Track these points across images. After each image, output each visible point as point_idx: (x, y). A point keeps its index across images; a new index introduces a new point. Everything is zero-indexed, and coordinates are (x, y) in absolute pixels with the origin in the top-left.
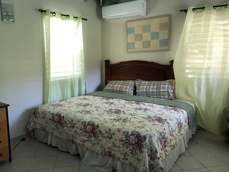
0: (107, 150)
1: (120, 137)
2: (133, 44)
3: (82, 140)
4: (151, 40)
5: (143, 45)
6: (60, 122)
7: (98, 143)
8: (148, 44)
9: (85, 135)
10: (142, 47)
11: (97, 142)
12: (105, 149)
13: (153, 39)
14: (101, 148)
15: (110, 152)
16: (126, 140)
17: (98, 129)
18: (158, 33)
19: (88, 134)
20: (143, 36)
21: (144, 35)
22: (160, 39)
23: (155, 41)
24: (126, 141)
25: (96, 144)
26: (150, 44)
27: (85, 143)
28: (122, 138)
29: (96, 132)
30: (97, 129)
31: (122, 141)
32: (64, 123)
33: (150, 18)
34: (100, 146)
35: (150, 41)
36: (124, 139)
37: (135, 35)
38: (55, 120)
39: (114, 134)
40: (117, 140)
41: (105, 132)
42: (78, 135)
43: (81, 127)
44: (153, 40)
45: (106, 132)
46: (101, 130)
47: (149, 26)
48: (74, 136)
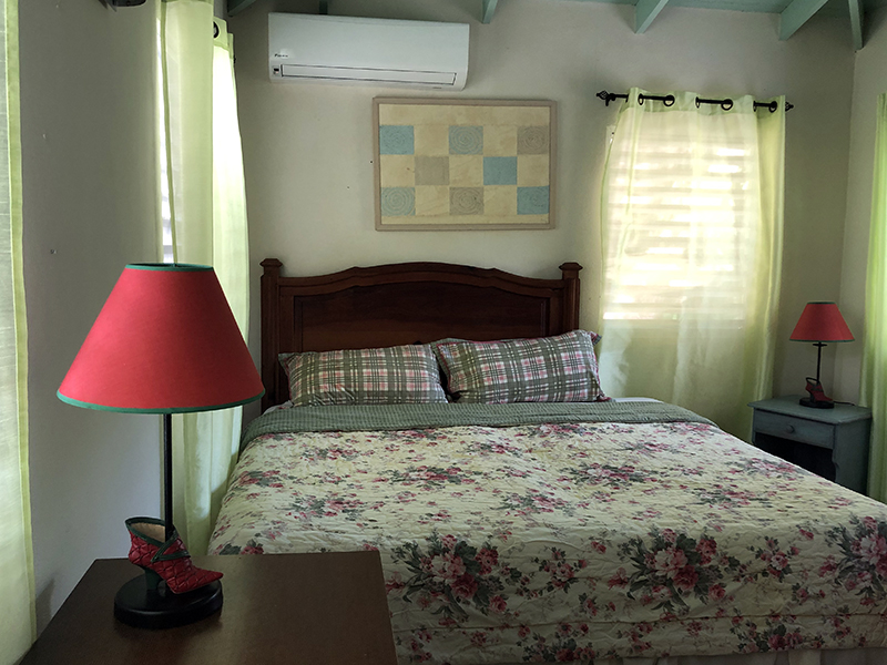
0: (767, 628)
1: (822, 554)
2: (408, 193)
3: (628, 628)
4: (486, 187)
5: (452, 203)
6: (478, 581)
7: (721, 613)
8: (474, 200)
9: (648, 600)
10: (447, 208)
11: (712, 613)
12: (753, 625)
13: (495, 183)
14: (732, 630)
15: (782, 630)
16: (849, 560)
17: (714, 552)
18: (512, 163)
19: (664, 590)
20: (451, 166)
21: (455, 162)
22: (521, 183)
23: (502, 189)
24: (850, 564)
25: (706, 622)
26: (482, 201)
27: (647, 638)
28: (830, 557)
29: (710, 567)
30: (712, 556)
31: (831, 568)
32: (502, 579)
33: (482, 102)
34: (730, 621)
35: (482, 189)
36: (839, 557)
37: (416, 159)
38: (437, 579)
39: (794, 551)
40: (810, 574)
41: (751, 556)
42: (601, 613)
43: (622, 570)
44: (493, 187)
45: (760, 554)
46: (730, 552)
47: (479, 130)
48: (574, 626)
